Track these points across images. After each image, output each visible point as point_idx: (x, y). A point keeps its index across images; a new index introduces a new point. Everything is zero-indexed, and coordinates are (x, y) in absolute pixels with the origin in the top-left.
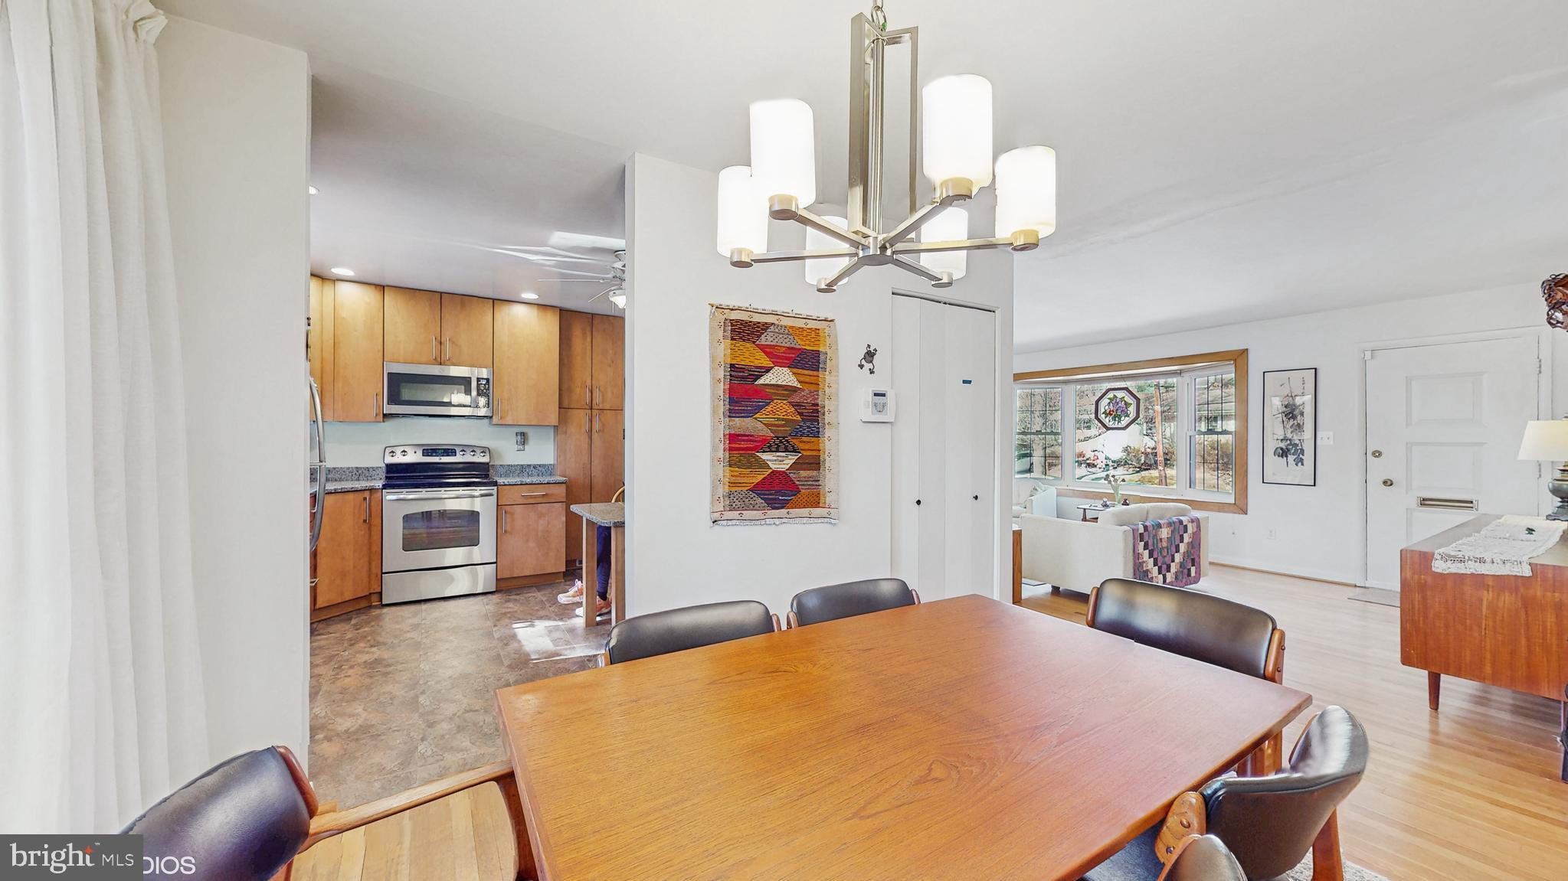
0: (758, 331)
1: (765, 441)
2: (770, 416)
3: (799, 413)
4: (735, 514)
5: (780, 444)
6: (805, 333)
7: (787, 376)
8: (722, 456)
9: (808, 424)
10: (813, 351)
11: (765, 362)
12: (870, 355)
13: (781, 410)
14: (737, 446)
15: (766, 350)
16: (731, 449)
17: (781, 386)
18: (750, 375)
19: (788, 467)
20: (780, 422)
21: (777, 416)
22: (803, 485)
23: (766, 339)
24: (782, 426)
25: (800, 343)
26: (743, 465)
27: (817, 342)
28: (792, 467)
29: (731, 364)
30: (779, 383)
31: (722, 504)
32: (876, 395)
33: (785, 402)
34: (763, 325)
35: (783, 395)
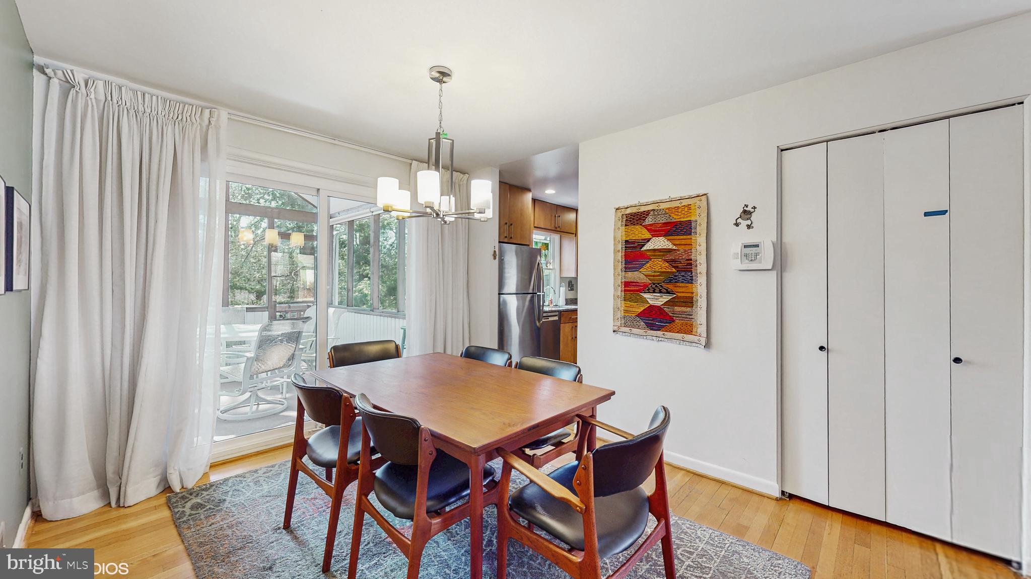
0: (644, 217)
1: (645, 286)
2: (649, 270)
3: (674, 267)
4: (627, 329)
5: (655, 288)
6: (680, 210)
7: (662, 242)
8: (620, 295)
9: (683, 274)
10: (686, 221)
11: (647, 235)
12: (746, 213)
13: (659, 265)
14: (629, 289)
15: (649, 228)
16: (625, 291)
17: (658, 250)
18: (638, 245)
19: (662, 303)
20: (656, 274)
21: (653, 270)
22: (677, 317)
23: (649, 221)
24: (657, 276)
25: (676, 218)
26: (633, 300)
27: (689, 215)
28: (666, 303)
29: (626, 241)
30: (656, 248)
31: (620, 322)
32: (745, 247)
33: (660, 260)
34: (647, 212)
35: (659, 255)
